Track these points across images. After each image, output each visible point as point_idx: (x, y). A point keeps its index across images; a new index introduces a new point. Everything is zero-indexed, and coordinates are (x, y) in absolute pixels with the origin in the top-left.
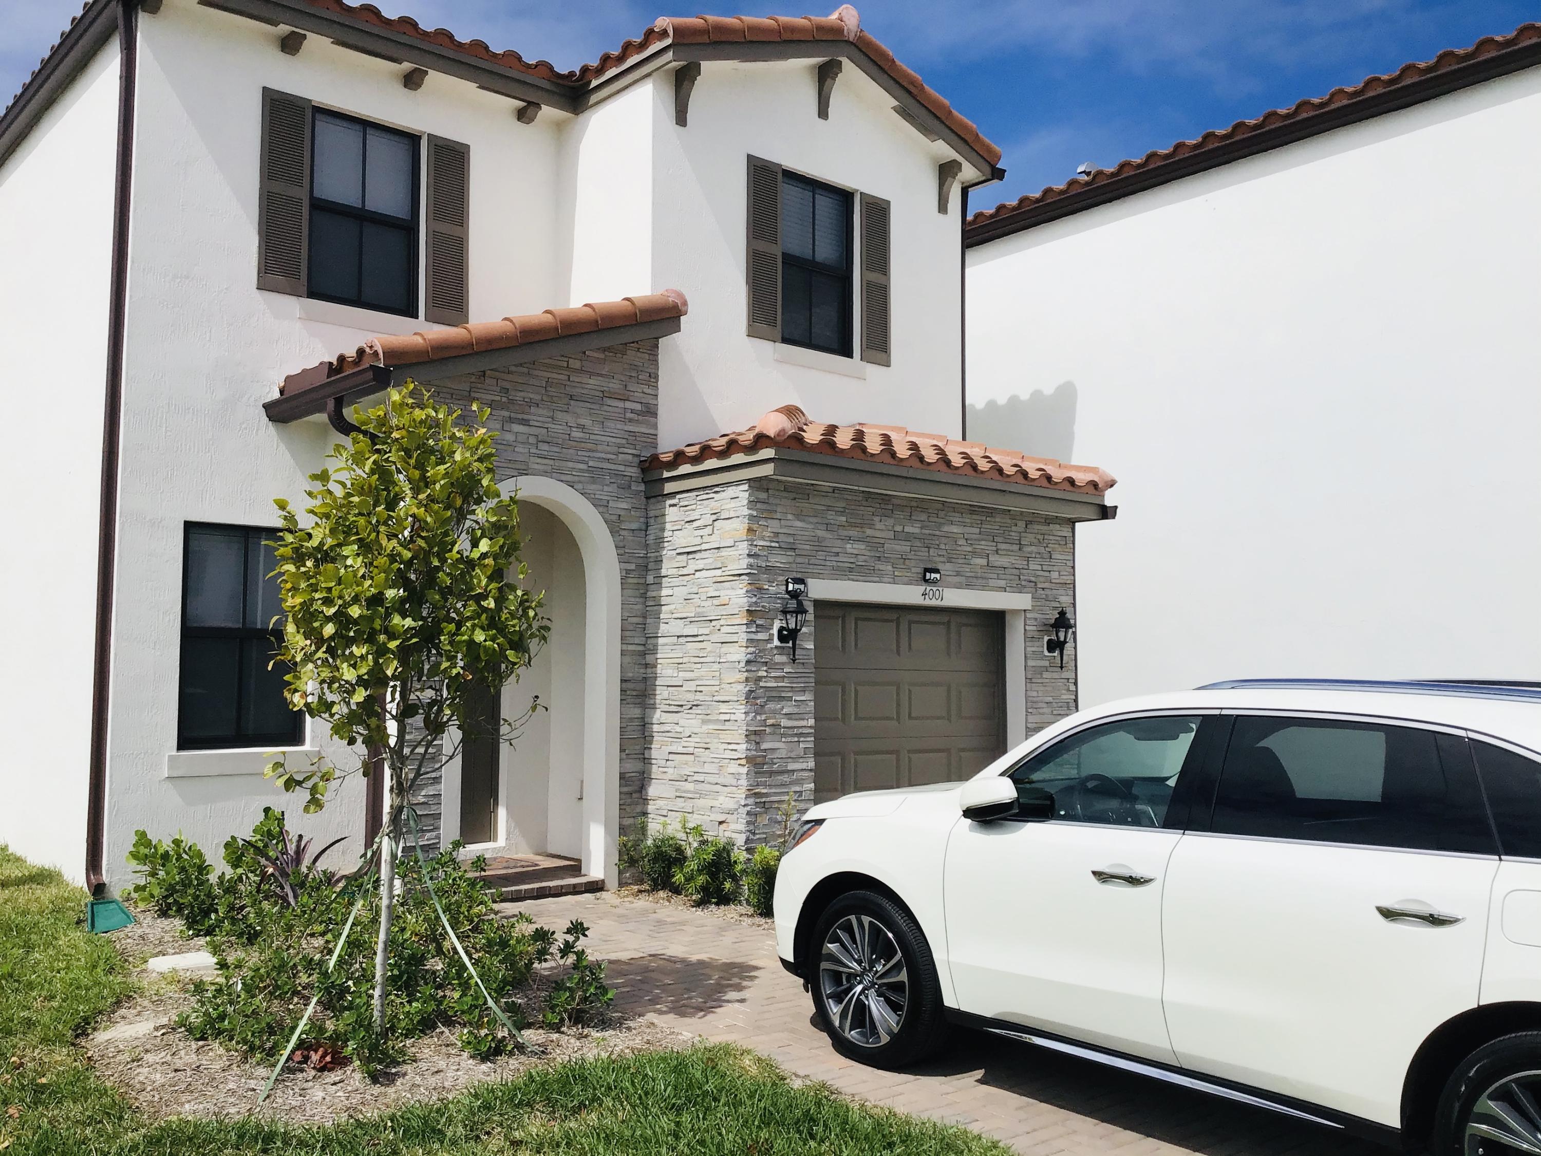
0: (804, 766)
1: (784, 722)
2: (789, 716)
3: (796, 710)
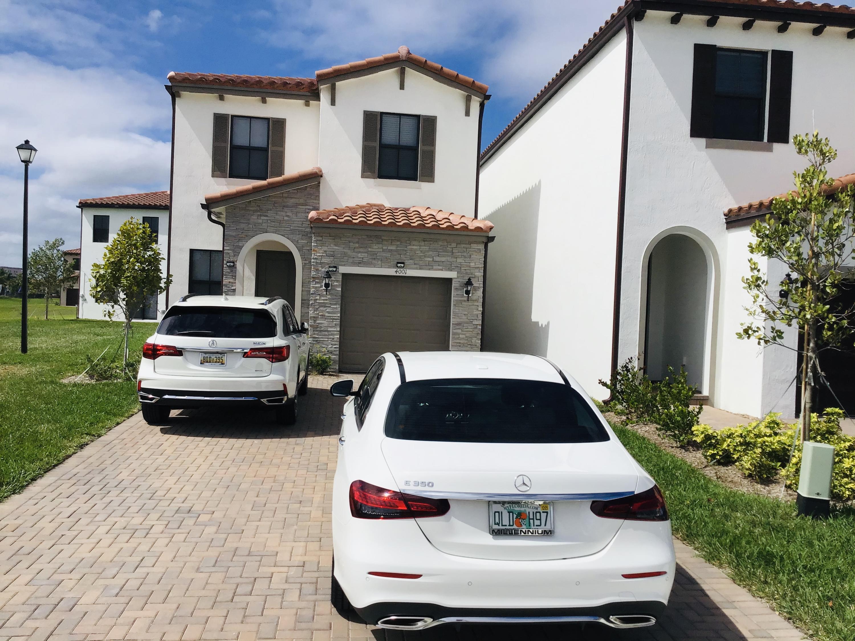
0: (335, 330)
1: (327, 314)
2: (328, 312)
3: (332, 311)
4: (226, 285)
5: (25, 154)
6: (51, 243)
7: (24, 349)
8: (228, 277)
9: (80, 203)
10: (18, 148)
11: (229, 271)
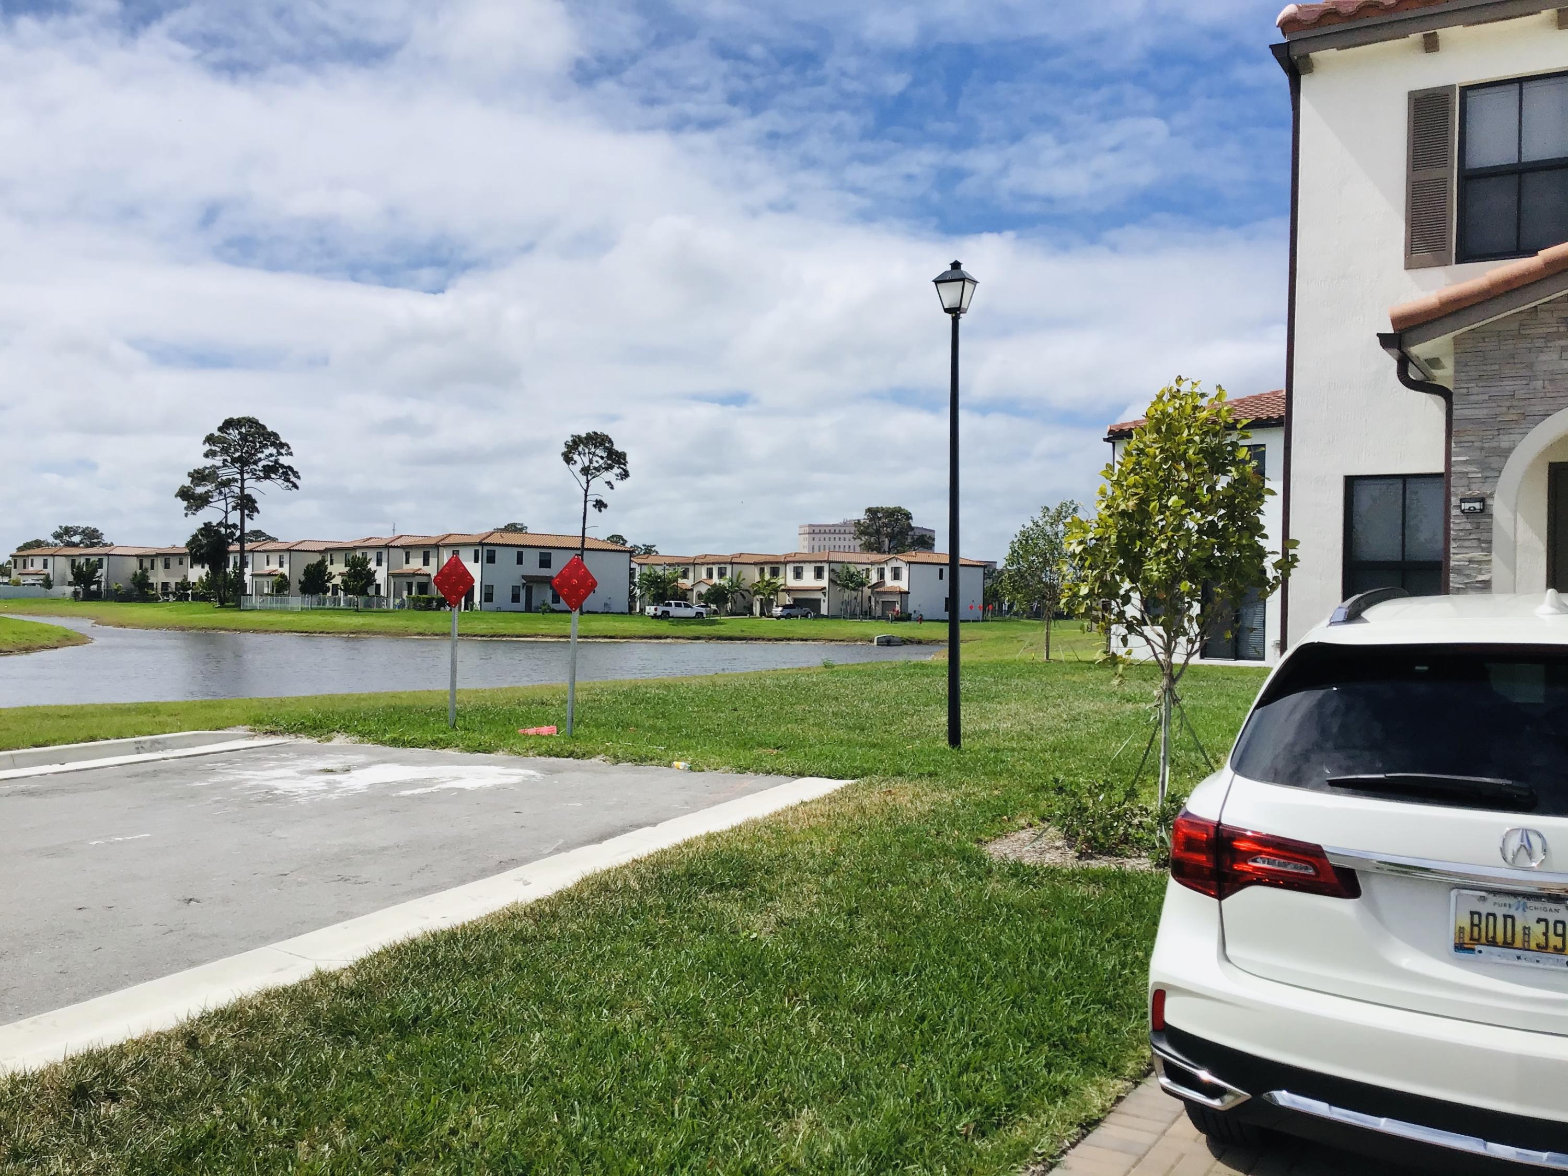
4: (1459, 571)
5: (950, 294)
6: (1053, 511)
7: (954, 736)
8: (1467, 544)
9: (1111, 432)
10: (937, 282)
11: (1469, 526)
